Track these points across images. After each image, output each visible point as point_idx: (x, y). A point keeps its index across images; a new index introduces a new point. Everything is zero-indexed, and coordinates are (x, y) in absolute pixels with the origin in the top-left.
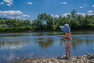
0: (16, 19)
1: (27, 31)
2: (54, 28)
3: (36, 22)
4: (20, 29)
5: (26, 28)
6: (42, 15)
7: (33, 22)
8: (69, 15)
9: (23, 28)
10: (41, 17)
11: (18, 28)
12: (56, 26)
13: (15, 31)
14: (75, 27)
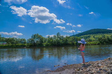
0: (14, 38)
1: (23, 47)
2: (44, 45)
3: (31, 41)
4: (17, 46)
5: (22, 45)
6: (35, 36)
7: (28, 40)
8: (55, 36)
9: (19, 45)
10: (34, 36)
11: (15, 45)
12: (45, 43)
13: (13, 47)
14: (59, 45)
